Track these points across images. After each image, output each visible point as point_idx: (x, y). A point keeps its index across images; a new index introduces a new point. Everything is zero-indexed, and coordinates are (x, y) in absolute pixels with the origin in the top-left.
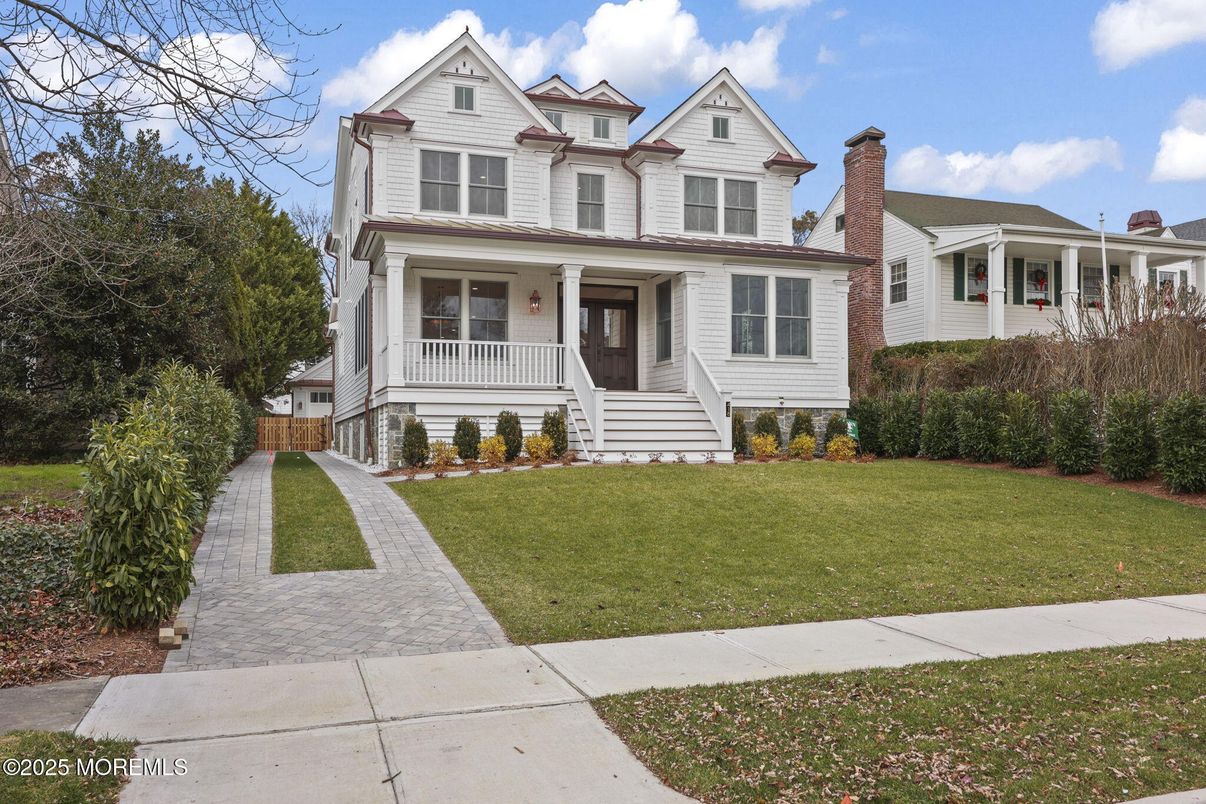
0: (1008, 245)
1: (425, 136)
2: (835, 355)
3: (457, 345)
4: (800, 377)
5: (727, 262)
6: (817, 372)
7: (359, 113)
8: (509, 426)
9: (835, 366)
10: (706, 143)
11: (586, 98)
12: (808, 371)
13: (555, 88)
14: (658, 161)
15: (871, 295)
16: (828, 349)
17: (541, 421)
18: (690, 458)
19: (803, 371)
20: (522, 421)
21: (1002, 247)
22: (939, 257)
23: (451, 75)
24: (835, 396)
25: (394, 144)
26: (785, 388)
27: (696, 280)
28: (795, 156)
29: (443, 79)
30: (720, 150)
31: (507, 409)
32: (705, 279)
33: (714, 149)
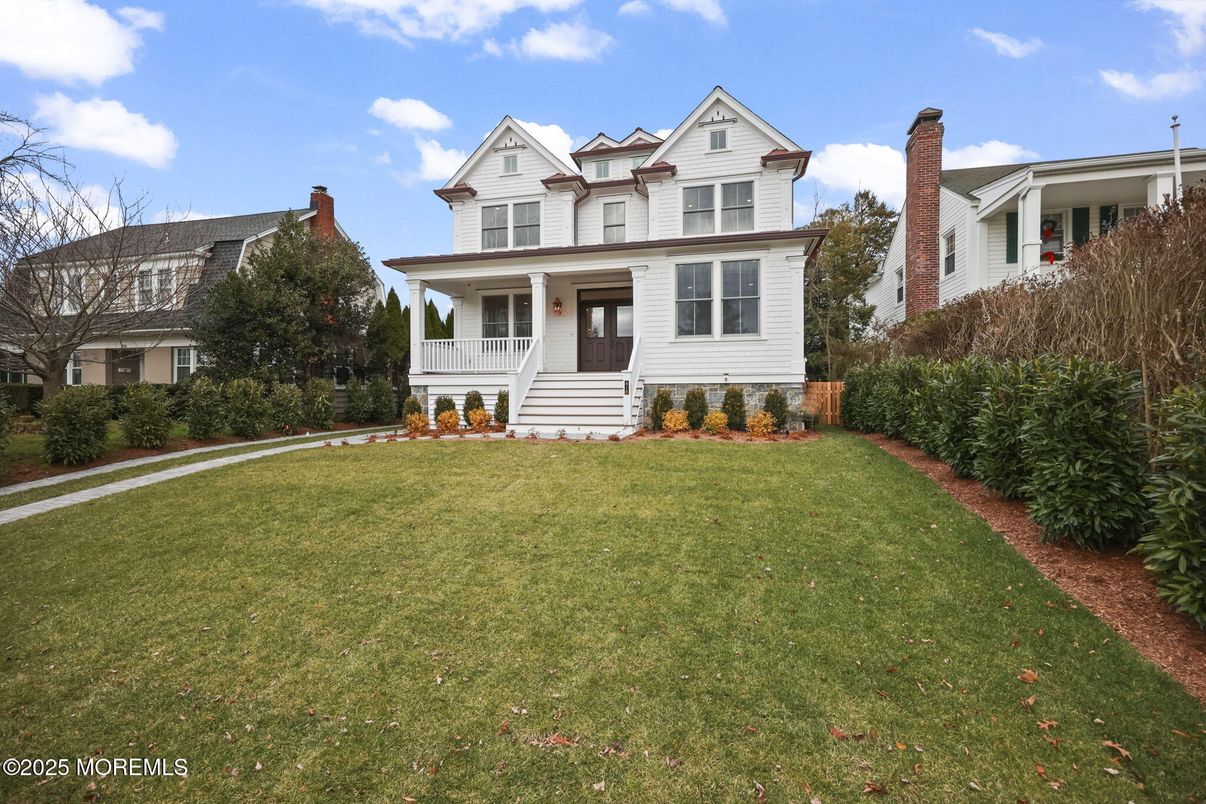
0: (1045, 190)
1: (485, 197)
2: (788, 330)
3: (505, 341)
4: (748, 354)
5: (670, 254)
6: (766, 348)
7: (439, 189)
8: (474, 401)
9: (788, 342)
10: (704, 157)
11: (625, 144)
12: (757, 348)
13: (602, 144)
14: (659, 180)
15: (924, 270)
16: (780, 325)
17: (496, 397)
18: (571, 432)
19: (751, 348)
20: (484, 397)
21: (1038, 193)
22: (982, 219)
23: (502, 149)
24: (787, 370)
25: (465, 207)
26: (731, 365)
27: (642, 273)
28: (791, 149)
29: (497, 154)
30: (717, 160)
31: (476, 389)
32: (649, 271)
33: (712, 160)
